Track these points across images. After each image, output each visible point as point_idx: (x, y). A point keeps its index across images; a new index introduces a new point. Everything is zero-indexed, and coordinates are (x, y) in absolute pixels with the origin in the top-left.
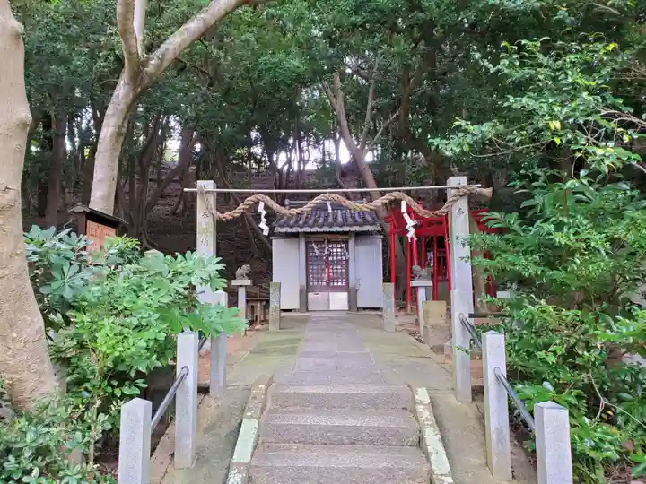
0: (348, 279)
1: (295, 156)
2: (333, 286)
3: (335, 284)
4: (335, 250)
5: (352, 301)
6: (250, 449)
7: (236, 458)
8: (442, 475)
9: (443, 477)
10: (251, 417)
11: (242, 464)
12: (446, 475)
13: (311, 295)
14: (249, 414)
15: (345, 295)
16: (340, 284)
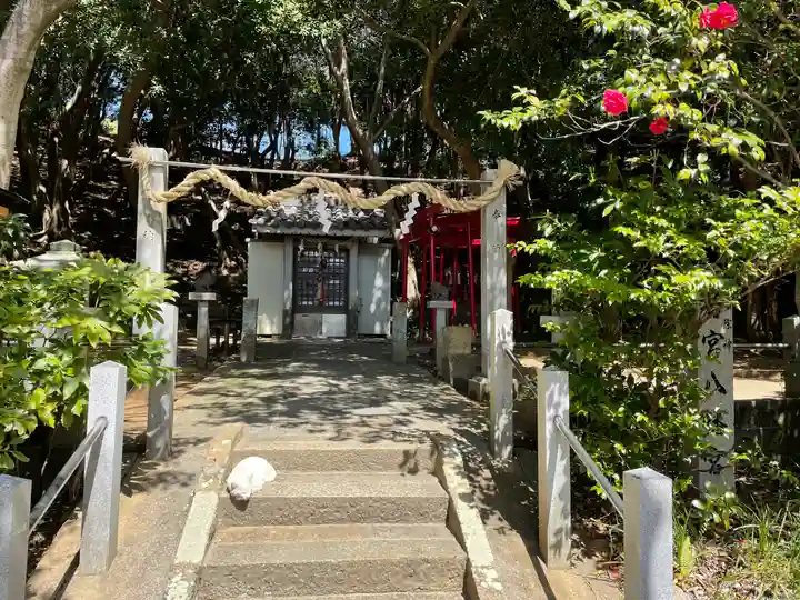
0: (347, 298)
1: (282, 140)
2: (329, 306)
3: (331, 304)
4: (332, 260)
5: (352, 325)
6: (205, 540)
7: (180, 558)
8: (483, 567)
9: (485, 571)
10: (208, 489)
11: (189, 565)
12: (487, 567)
13: (298, 317)
14: (205, 485)
15: (342, 318)
16: (337, 303)
